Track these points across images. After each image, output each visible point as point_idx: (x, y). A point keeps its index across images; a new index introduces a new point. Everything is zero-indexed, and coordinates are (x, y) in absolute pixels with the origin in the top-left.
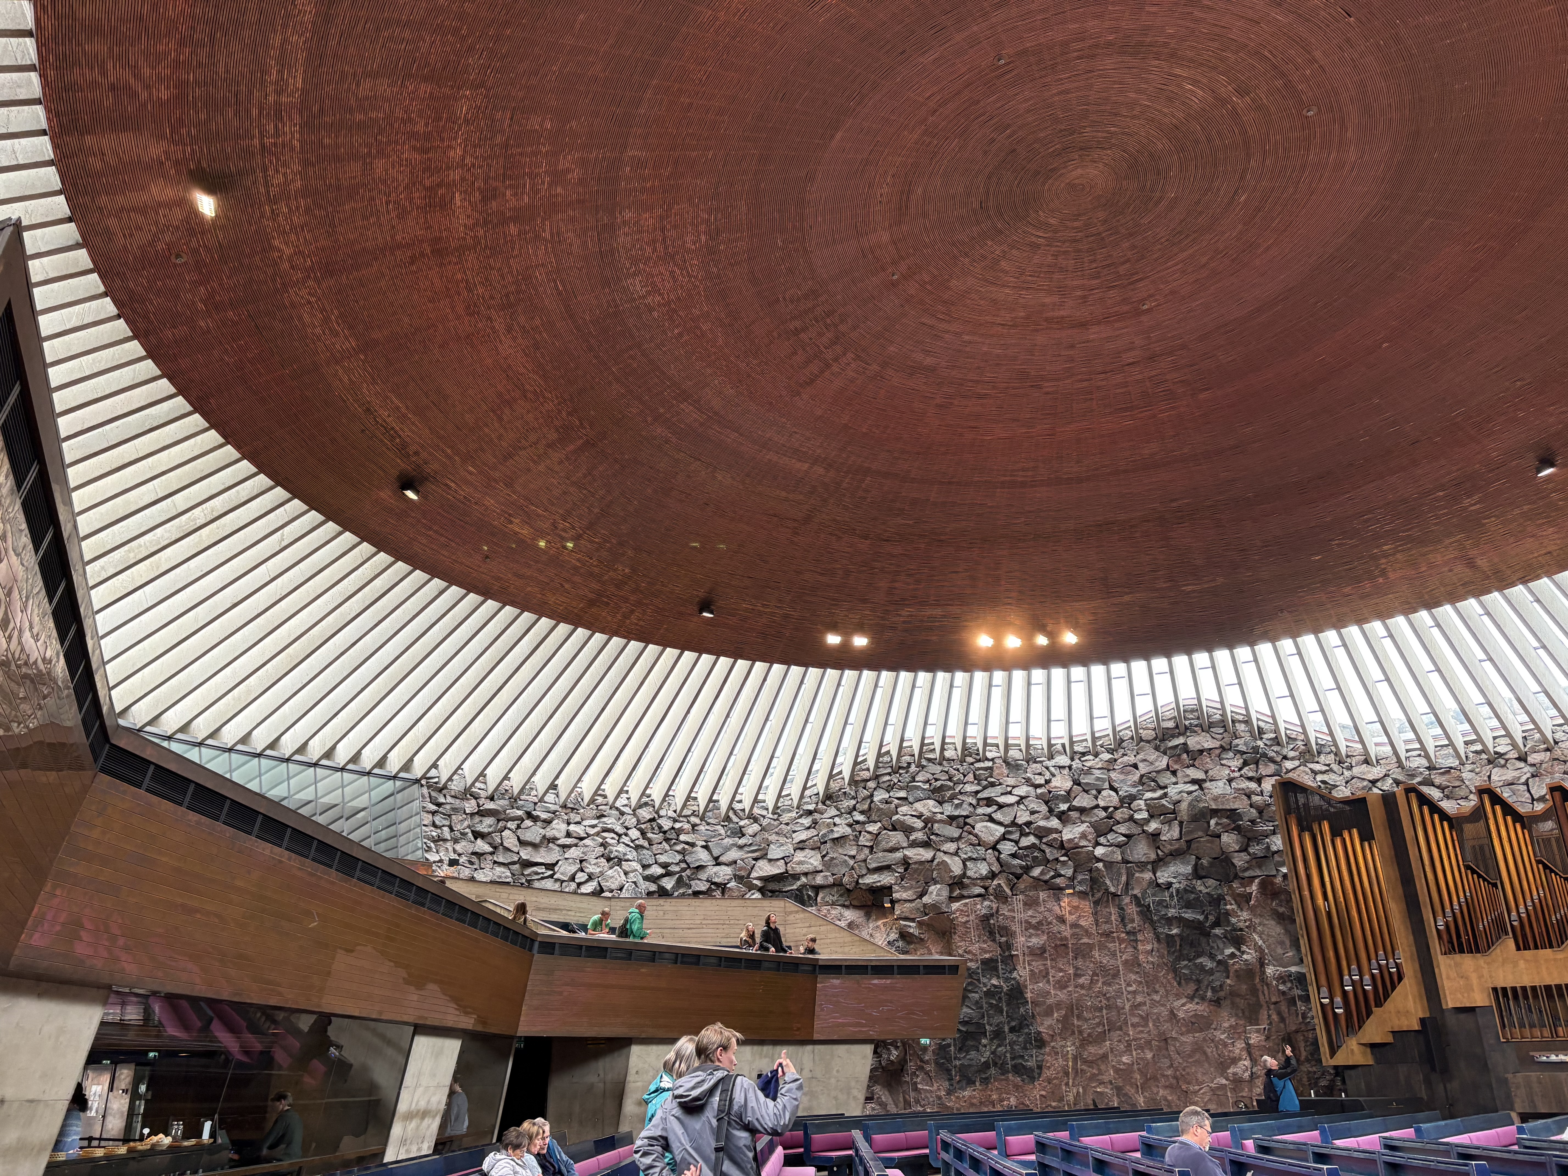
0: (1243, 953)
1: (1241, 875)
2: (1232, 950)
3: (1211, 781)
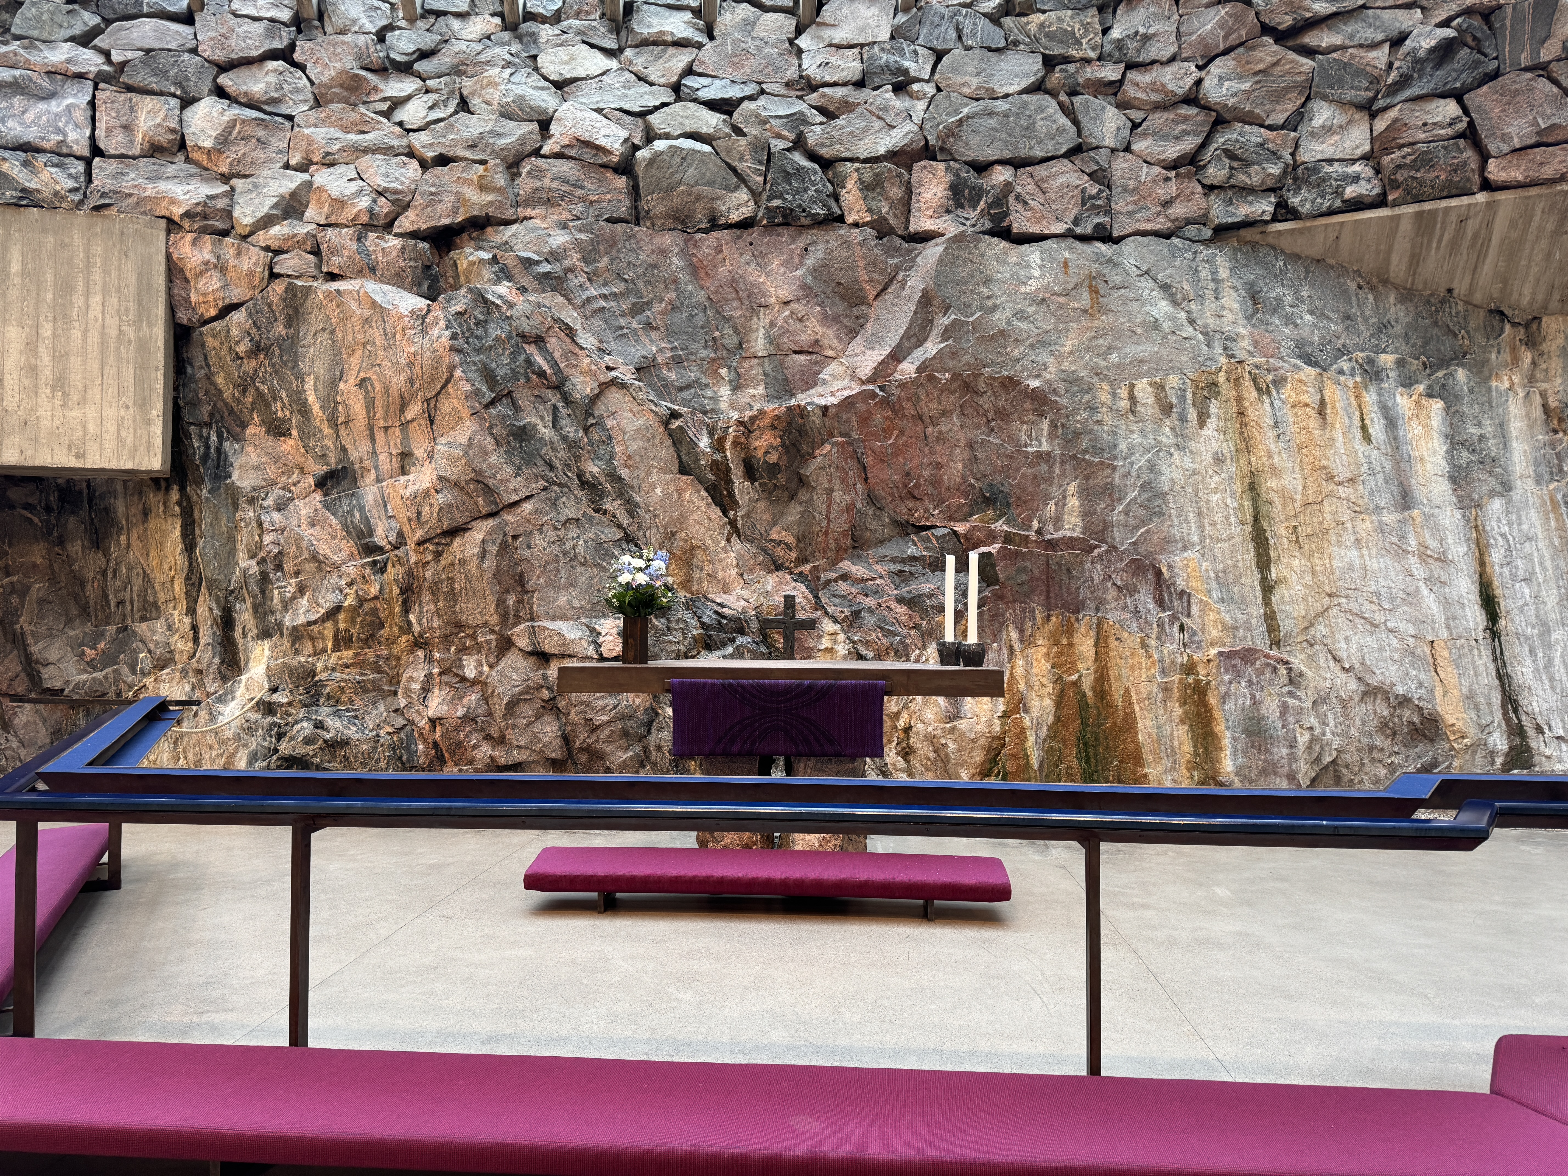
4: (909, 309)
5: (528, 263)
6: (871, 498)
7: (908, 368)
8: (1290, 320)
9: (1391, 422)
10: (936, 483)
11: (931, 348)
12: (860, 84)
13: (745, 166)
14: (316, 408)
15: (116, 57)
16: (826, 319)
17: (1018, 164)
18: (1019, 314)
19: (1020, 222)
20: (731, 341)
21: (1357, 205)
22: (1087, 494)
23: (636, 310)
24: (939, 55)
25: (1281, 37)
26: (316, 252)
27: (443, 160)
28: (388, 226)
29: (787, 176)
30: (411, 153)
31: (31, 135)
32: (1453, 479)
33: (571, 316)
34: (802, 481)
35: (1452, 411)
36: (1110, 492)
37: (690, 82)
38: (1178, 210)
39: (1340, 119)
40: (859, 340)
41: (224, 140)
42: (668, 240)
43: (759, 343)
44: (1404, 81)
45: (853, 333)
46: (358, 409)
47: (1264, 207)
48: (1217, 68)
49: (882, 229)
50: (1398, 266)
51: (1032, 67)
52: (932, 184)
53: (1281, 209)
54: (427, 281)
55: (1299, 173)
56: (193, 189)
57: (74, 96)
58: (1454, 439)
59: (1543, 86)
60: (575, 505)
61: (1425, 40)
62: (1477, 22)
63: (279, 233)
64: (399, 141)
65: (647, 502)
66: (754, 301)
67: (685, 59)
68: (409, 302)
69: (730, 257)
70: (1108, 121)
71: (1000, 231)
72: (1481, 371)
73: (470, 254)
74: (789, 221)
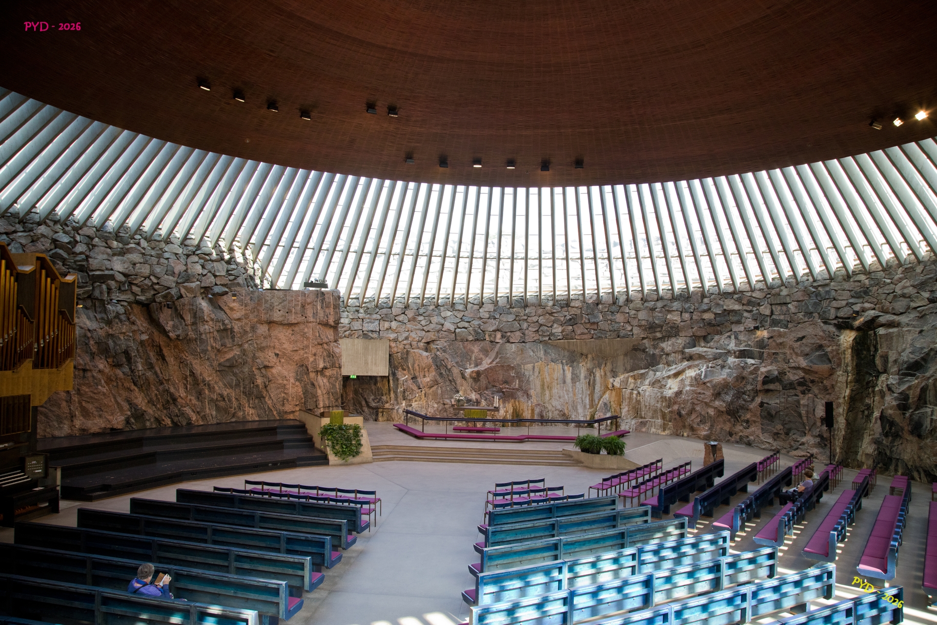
4: (495, 354)
5: (441, 348)
6: (489, 382)
7: (494, 363)
8: (550, 355)
9: (564, 370)
10: (498, 380)
11: (498, 360)
12: (489, 318)
13: (472, 332)
14: (411, 368)
15: (382, 316)
16: (483, 354)
17: (511, 332)
18: (511, 355)
19: (511, 340)
20: (469, 358)
21: (560, 339)
22: (519, 382)
23: (456, 354)
24: (501, 314)
25: (549, 314)
26: (411, 345)
27: (428, 331)
28: (420, 341)
29: (478, 334)
30: (423, 330)
31: (372, 329)
32: (572, 379)
33: (447, 356)
34: (479, 380)
35: (573, 370)
36: (522, 381)
37: (464, 318)
38: (535, 338)
39: (558, 326)
40: (488, 358)
41: (397, 328)
42: (460, 343)
43: (473, 359)
44: (565, 323)
45: (487, 356)
46: (417, 368)
47: (547, 338)
48: (541, 318)
49: (491, 342)
50: (567, 347)
51: (514, 317)
52: (499, 335)
53: (550, 339)
54: (426, 350)
55: (552, 334)
56: (392, 336)
57: (377, 323)
58: (573, 374)
59: (582, 326)
60: (448, 383)
61: (568, 317)
62: (574, 316)
63: (405, 342)
64: (422, 328)
65: (458, 383)
66: (473, 352)
67: (463, 313)
68: (425, 354)
69: (469, 346)
70: (525, 325)
71: (508, 342)
72: (578, 363)
73: (432, 346)
74: (478, 340)
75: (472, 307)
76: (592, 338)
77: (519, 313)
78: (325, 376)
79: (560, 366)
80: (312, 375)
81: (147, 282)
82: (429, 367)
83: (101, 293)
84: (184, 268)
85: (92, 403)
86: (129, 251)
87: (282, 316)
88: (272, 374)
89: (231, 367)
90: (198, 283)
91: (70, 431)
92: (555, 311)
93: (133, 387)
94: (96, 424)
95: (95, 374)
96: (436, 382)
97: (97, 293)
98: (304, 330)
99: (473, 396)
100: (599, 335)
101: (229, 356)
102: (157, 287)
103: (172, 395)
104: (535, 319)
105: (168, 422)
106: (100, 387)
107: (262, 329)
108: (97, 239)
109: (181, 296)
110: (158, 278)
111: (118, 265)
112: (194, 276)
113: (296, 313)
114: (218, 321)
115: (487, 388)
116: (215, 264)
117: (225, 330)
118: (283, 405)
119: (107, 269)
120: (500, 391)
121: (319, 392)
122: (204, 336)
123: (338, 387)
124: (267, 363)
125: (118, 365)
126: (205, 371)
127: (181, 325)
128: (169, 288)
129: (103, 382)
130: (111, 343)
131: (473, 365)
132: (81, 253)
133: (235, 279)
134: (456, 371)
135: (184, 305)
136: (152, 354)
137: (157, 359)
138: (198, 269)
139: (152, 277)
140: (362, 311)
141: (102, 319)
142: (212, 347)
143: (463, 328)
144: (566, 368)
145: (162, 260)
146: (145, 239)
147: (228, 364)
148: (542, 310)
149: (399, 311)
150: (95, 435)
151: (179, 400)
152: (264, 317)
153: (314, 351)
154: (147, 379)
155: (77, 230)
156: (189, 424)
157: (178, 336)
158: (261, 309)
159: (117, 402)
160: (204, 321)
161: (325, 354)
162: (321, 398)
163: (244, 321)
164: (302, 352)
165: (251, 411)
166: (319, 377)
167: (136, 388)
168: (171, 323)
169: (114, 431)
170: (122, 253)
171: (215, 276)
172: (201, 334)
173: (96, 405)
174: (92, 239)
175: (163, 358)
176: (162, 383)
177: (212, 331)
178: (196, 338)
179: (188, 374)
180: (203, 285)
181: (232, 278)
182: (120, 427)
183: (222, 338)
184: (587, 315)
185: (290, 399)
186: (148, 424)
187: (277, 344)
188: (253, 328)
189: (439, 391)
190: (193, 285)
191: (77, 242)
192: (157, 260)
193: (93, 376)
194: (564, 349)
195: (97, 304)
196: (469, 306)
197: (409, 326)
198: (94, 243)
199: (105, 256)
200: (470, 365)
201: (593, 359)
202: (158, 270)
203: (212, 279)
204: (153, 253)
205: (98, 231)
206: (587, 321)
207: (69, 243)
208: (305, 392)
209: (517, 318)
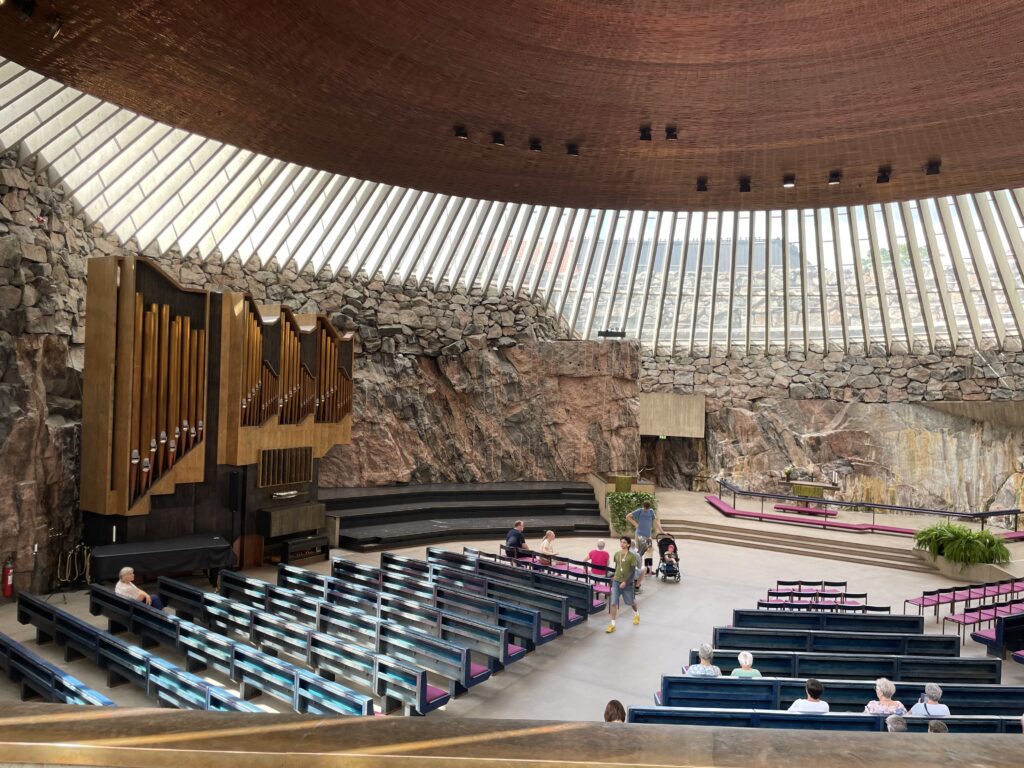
0: (27, 410)
1: (31, 330)
2: (18, 408)
3: (17, 224)
4: (843, 416)
5: (770, 407)
6: (833, 452)
7: (841, 428)
8: (925, 421)
9: (944, 442)
10: (846, 449)
11: (846, 424)
12: (835, 371)
13: (812, 388)
14: (731, 429)
15: (698, 367)
16: (826, 416)
17: (867, 389)
18: (865, 418)
19: (867, 400)
20: (808, 420)
21: (939, 399)
22: (877, 453)
23: (789, 415)
24: (852, 366)
25: (924, 366)
26: (732, 402)
27: (754, 386)
28: (744, 398)
29: (819, 390)
30: (748, 384)
31: (685, 382)
32: (957, 454)
33: (777, 417)
34: (820, 448)
35: (959, 441)
36: (881, 453)
37: (801, 370)
38: (902, 398)
39: (936, 382)
40: (833, 421)
41: (715, 381)
42: (796, 401)
43: (813, 421)
44: (948, 377)
45: (832, 419)
46: (739, 430)
47: (920, 398)
48: (911, 370)
49: (838, 401)
50: (950, 410)
51: (871, 369)
52: (848, 392)
53: (924, 399)
54: (751, 408)
55: (927, 393)
56: (710, 390)
57: (691, 375)
58: (958, 447)
59: (973, 383)
60: (778, 450)
61: (952, 370)
62: (962, 369)
63: (725, 398)
64: (746, 382)
65: (790, 450)
66: (812, 413)
67: (800, 364)
68: (749, 413)
69: (808, 405)
70: (887, 380)
71: (863, 401)
72: (969, 432)
73: (759, 404)
74: (819, 398)
75: (813, 357)
76: (989, 399)
77: (879, 363)
78: (620, 436)
79: (940, 436)
80: (606, 435)
81: (434, 335)
82: (754, 430)
83: (389, 347)
84: (470, 319)
85: (379, 456)
86: (418, 304)
87: (573, 369)
88: (563, 432)
89: (519, 423)
90: (484, 335)
91: (358, 482)
92: (931, 361)
93: (419, 441)
94: (383, 476)
95: (382, 427)
96: (762, 449)
97: (385, 347)
98: (596, 384)
99: (811, 468)
100: (999, 395)
101: (516, 411)
102: (443, 339)
103: (457, 450)
104: (902, 372)
105: (453, 477)
106: (386, 440)
107: (551, 383)
108: (385, 294)
109: (467, 349)
110: (444, 331)
111: (406, 319)
112: (479, 327)
113: (588, 366)
114: (505, 374)
115: (830, 460)
116: (503, 314)
117: (513, 384)
118: (574, 466)
119: (395, 323)
120: (849, 464)
121: (613, 454)
122: (490, 391)
123: (634, 449)
124: (555, 420)
125: (406, 419)
126: (491, 426)
127: (467, 378)
128: (455, 341)
129: (390, 435)
130: (398, 397)
131: (812, 430)
132: (370, 308)
133: (523, 329)
134: (787, 436)
135: (470, 358)
136: (439, 408)
137: (444, 414)
138: (485, 318)
139: (438, 330)
140: (672, 361)
141: (390, 372)
142: (499, 402)
143: (801, 382)
144: (948, 438)
145: (448, 312)
146: (432, 290)
147: (515, 420)
148: (911, 360)
149: (719, 362)
150: (380, 486)
151: (465, 456)
152: (553, 370)
153: (608, 407)
154: (433, 433)
155: (365, 285)
156: (473, 481)
157: (464, 390)
158: (550, 362)
159: (402, 454)
160: (491, 375)
161: (620, 411)
162: (615, 461)
163: (533, 374)
164: (594, 409)
165: (540, 471)
166: (614, 437)
167: (423, 444)
168: (457, 376)
169: (399, 484)
170: (409, 306)
171: (502, 327)
172: (488, 388)
173: (383, 457)
174: (380, 293)
175: (450, 412)
176: (448, 438)
177: (498, 384)
178: (482, 393)
179: (473, 428)
180: (489, 336)
181: (519, 328)
182: (405, 481)
183: (509, 392)
184: (982, 367)
185: (581, 460)
186: (433, 479)
187: (568, 400)
188: (542, 382)
189: (766, 460)
190: (478, 337)
191: (365, 297)
192: (443, 311)
193: (380, 429)
194: (946, 412)
195: (386, 358)
196: (810, 354)
197: (731, 379)
198: (382, 297)
199: (393, 310)
200: (808, 428)
201: (992, 428)
202: (444, 322)
203: (499, 330)
204: (440, 305)
205: (385, 285)
206: (980, 376)
207: (359, 298)
208: (598, 453)
209: (876, 371)
